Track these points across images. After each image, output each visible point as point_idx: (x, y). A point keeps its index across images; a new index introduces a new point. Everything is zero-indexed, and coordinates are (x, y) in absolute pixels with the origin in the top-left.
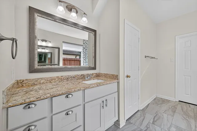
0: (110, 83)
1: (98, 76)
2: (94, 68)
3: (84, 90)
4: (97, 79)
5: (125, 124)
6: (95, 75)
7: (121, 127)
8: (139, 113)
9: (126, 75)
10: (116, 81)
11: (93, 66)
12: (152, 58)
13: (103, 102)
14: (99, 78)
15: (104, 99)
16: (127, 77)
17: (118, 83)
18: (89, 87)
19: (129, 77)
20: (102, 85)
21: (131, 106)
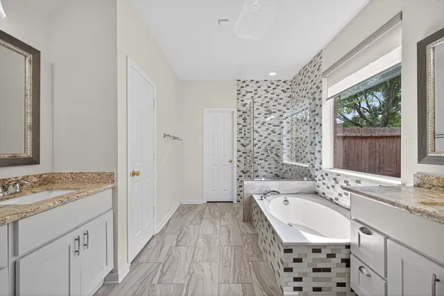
0: (96, 192)
1: (46, 182)
2: (34, 160)
3: (15, 223)
4: (47, 190)
5: (129, 270)
6: (35, 180)
7: (120, 280)
8: (155, 240)
9: (130, 171)
10: (110, 186)
11: (29, 153)
12: (175, 138)
13: (78, 239)
14: (51, 186)
15: (79, 232)
16: (134, 174)
17: (114, 189)
18: (35, 210)
19: (138, 175)
20: (76, 200)
21: (140, 231)
